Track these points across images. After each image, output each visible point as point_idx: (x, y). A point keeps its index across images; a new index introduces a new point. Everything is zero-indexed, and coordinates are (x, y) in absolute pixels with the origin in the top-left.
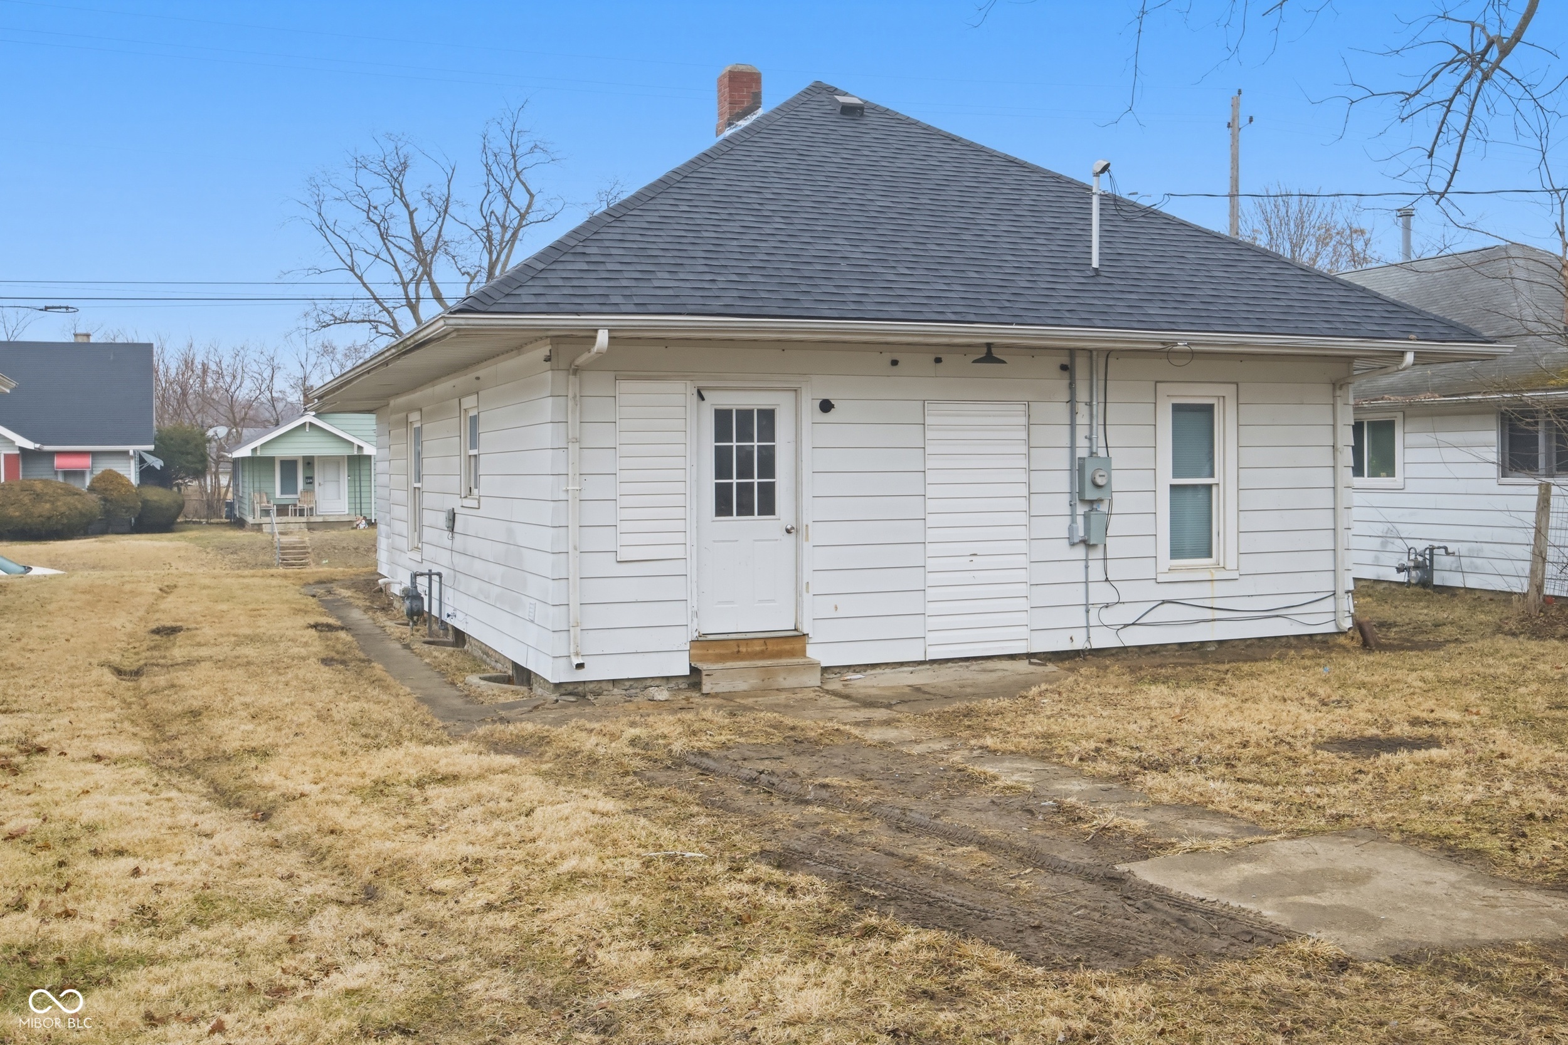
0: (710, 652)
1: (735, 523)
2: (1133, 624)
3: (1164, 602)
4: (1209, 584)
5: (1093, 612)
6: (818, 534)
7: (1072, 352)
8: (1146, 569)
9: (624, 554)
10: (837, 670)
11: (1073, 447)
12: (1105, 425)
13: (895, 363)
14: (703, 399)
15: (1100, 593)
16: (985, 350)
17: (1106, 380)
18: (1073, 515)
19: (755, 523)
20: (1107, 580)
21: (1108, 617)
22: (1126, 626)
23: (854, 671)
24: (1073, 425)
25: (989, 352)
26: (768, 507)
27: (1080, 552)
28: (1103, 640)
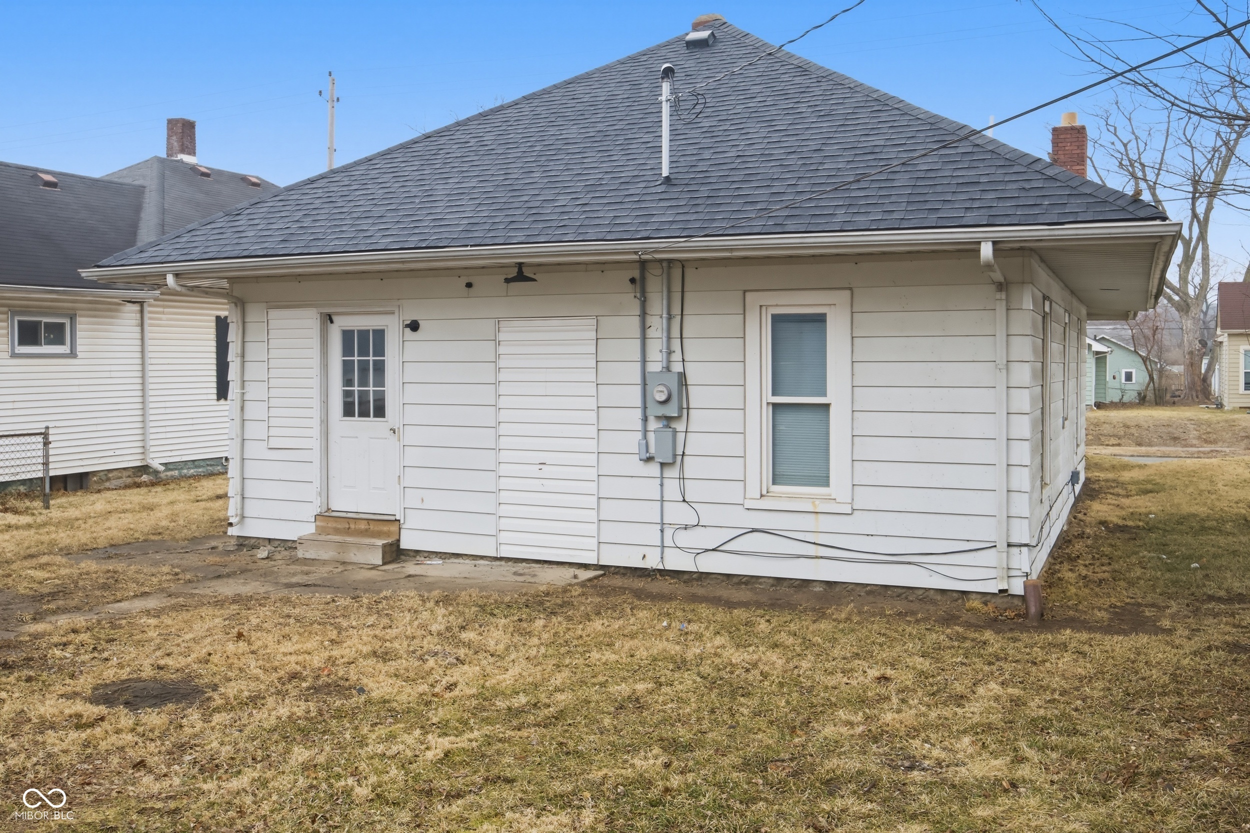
0: (329, 525)
1: (357, 422)
2: (713, 550)
3: (754, 530)
4: (813, 515)
5: (668, 532)
6: (411, 436)
7: (643, 264)
8: (733, 493)
9: (274, 443)
10: (426, 555)
11: (644, 361)
12: (681, 338)
13: (469, 285)
14: (332, 322)
15: (677, 514)
16: (516, 270)
17: (683, 292)
18: (645, 431)
19: (371, 422)
20: (684, 501)
21: (685, 539)
22: (707, 550)
23: (441, 558)
24: (644, 338)
25: (520, 272)
26: (380, 412)
27: (654, 469)
28: (677, 562)
